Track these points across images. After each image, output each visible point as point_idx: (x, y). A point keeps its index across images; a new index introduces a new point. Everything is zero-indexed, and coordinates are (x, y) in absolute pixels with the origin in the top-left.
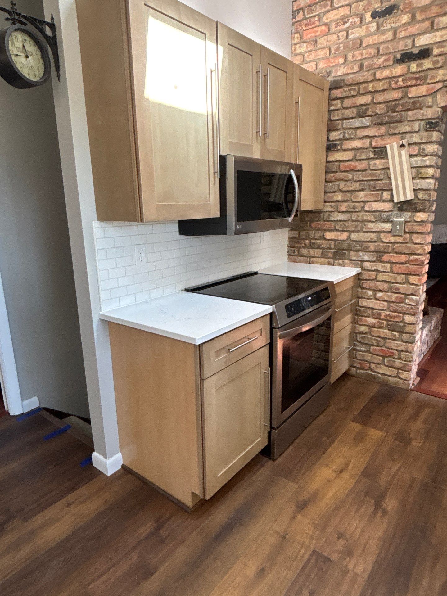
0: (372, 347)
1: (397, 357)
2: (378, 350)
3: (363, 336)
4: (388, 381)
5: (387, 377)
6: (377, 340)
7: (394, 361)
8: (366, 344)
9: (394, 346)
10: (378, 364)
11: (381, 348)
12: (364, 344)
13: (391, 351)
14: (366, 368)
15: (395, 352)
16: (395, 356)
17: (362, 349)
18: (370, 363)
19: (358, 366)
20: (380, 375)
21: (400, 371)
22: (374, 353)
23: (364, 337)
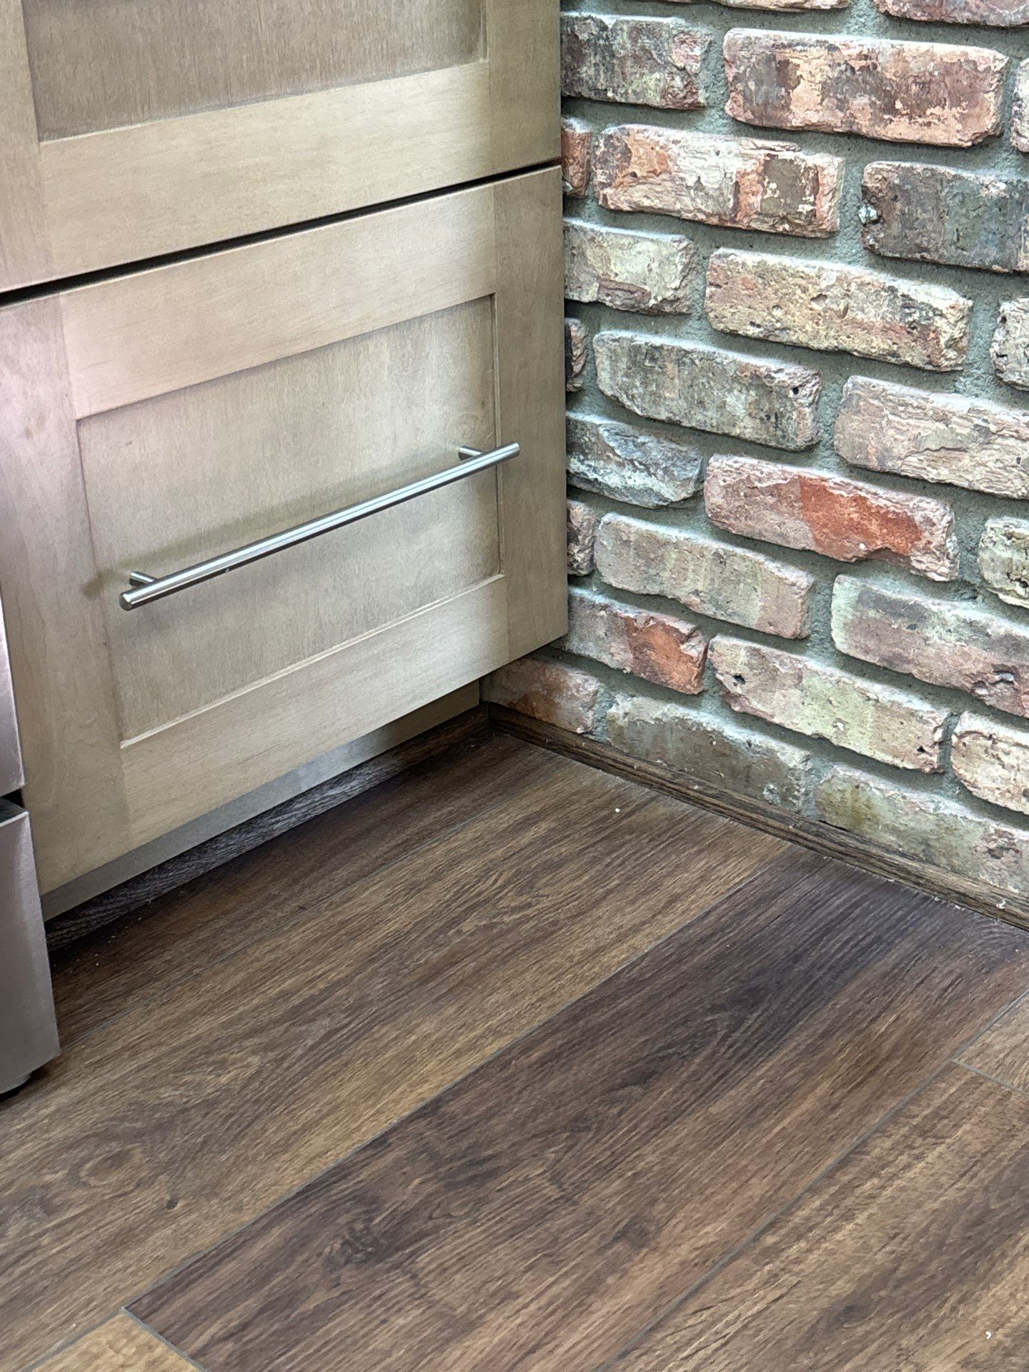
0: (720, 463)
1: (940, 570)
2: (775, 490)
3: (643, 339)
4: (861, 816)
5: (857, 774)
6: (759, 382)
7: (917, 617)
8: (670, 429)
9: (918, 447)
10: (776, 640)
11: (794, 470)
12: (651, 424)
13: (884, 498)
14: (679, 676)
15: (930, 509)
16: (922, 562)
17: (638, 480)
18: (710, 626)
19: (617, 655)
20: (792, 756)
21: (970, 722)
22: (740, 526)
23: (654, 352)
